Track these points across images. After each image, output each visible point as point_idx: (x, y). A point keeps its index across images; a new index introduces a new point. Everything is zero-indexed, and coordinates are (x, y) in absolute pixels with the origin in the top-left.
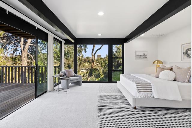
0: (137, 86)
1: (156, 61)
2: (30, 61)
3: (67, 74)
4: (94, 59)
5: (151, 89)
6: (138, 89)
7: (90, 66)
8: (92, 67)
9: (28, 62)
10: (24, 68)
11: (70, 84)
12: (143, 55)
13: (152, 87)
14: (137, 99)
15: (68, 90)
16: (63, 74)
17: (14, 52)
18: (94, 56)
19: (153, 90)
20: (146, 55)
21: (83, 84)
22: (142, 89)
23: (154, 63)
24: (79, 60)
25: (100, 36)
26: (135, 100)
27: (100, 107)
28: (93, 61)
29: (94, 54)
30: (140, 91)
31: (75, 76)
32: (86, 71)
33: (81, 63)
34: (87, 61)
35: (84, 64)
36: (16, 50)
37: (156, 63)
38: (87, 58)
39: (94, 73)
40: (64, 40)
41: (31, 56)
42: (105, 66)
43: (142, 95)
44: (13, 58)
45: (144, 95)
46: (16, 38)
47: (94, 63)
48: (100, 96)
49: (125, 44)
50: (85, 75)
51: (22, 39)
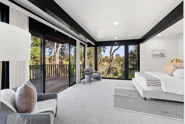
0: (147, 81)
1: (174, 60)
2: (61, 61)
3: (90, 71)
4: (112, 59)
5: (161, 84)
6: (147, 83)
7: (109, 64)
8: (110, 66)
9: (60, 62)
10: (57, 66)
11: (92, 79)
12: (161, 54)
13: (161, 83)
14: (147, 91)
15: (91, 83)
16: (87, 70)
17: (50, 54)
18: (112, 56)
19: (162, 85)
20: (164, 54)
21: (102, 80)
22: (151, 84)
23: (172, 62)
24: (99, 60)
25: (116, 38)
26: (144, 92)
27: (115, 96)
28: (111, 61)
29: (112, 54)
30: (149, 85)
31: (95, 73)
32: (105, 70)
33: (100, 62)
34: (106, 60)
35: (103, 63)
36: (51, 52)
37: (174, 62)
38: (106, 57)
39: (112, 71)
40: (87, 43)
41: (61, 56)
42: (122, 65)
43: (151, 88)
44: (49, 59)
45: (152, 88)
46: (51, 43)
47: (112, 62)
48: (116, 89)
49: (141, 44)
50: (104, 72)
51: (56, 43)
